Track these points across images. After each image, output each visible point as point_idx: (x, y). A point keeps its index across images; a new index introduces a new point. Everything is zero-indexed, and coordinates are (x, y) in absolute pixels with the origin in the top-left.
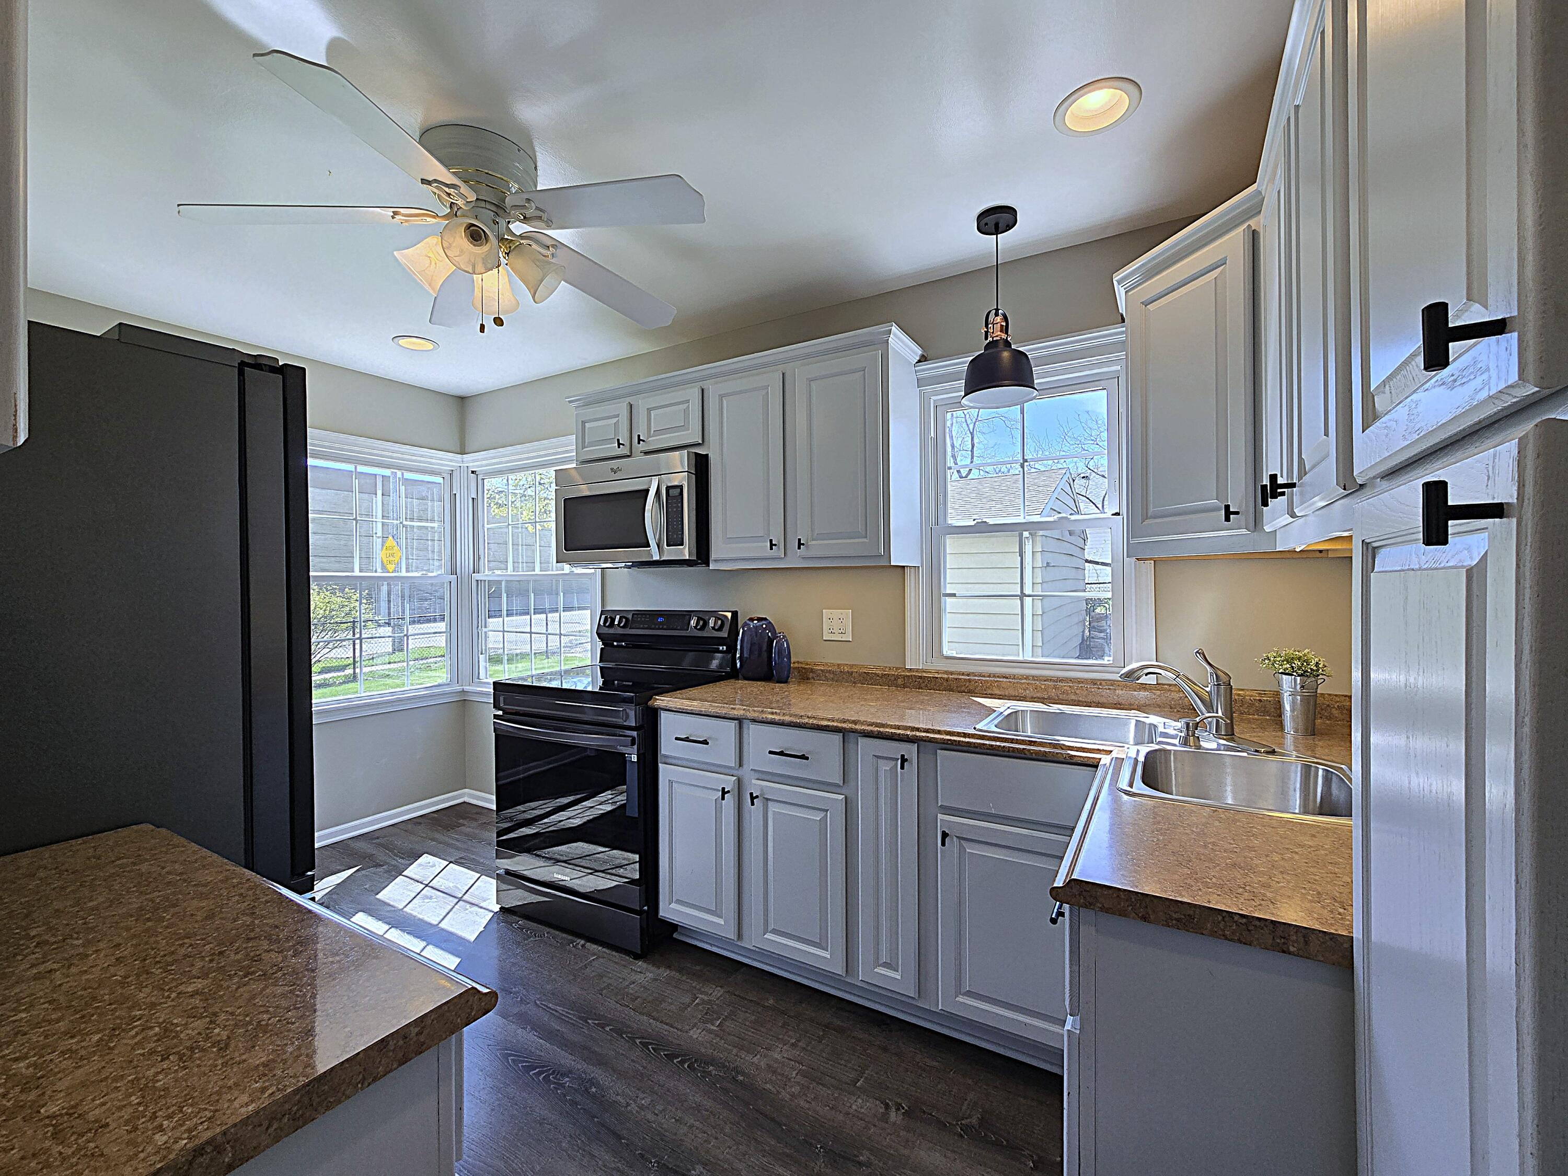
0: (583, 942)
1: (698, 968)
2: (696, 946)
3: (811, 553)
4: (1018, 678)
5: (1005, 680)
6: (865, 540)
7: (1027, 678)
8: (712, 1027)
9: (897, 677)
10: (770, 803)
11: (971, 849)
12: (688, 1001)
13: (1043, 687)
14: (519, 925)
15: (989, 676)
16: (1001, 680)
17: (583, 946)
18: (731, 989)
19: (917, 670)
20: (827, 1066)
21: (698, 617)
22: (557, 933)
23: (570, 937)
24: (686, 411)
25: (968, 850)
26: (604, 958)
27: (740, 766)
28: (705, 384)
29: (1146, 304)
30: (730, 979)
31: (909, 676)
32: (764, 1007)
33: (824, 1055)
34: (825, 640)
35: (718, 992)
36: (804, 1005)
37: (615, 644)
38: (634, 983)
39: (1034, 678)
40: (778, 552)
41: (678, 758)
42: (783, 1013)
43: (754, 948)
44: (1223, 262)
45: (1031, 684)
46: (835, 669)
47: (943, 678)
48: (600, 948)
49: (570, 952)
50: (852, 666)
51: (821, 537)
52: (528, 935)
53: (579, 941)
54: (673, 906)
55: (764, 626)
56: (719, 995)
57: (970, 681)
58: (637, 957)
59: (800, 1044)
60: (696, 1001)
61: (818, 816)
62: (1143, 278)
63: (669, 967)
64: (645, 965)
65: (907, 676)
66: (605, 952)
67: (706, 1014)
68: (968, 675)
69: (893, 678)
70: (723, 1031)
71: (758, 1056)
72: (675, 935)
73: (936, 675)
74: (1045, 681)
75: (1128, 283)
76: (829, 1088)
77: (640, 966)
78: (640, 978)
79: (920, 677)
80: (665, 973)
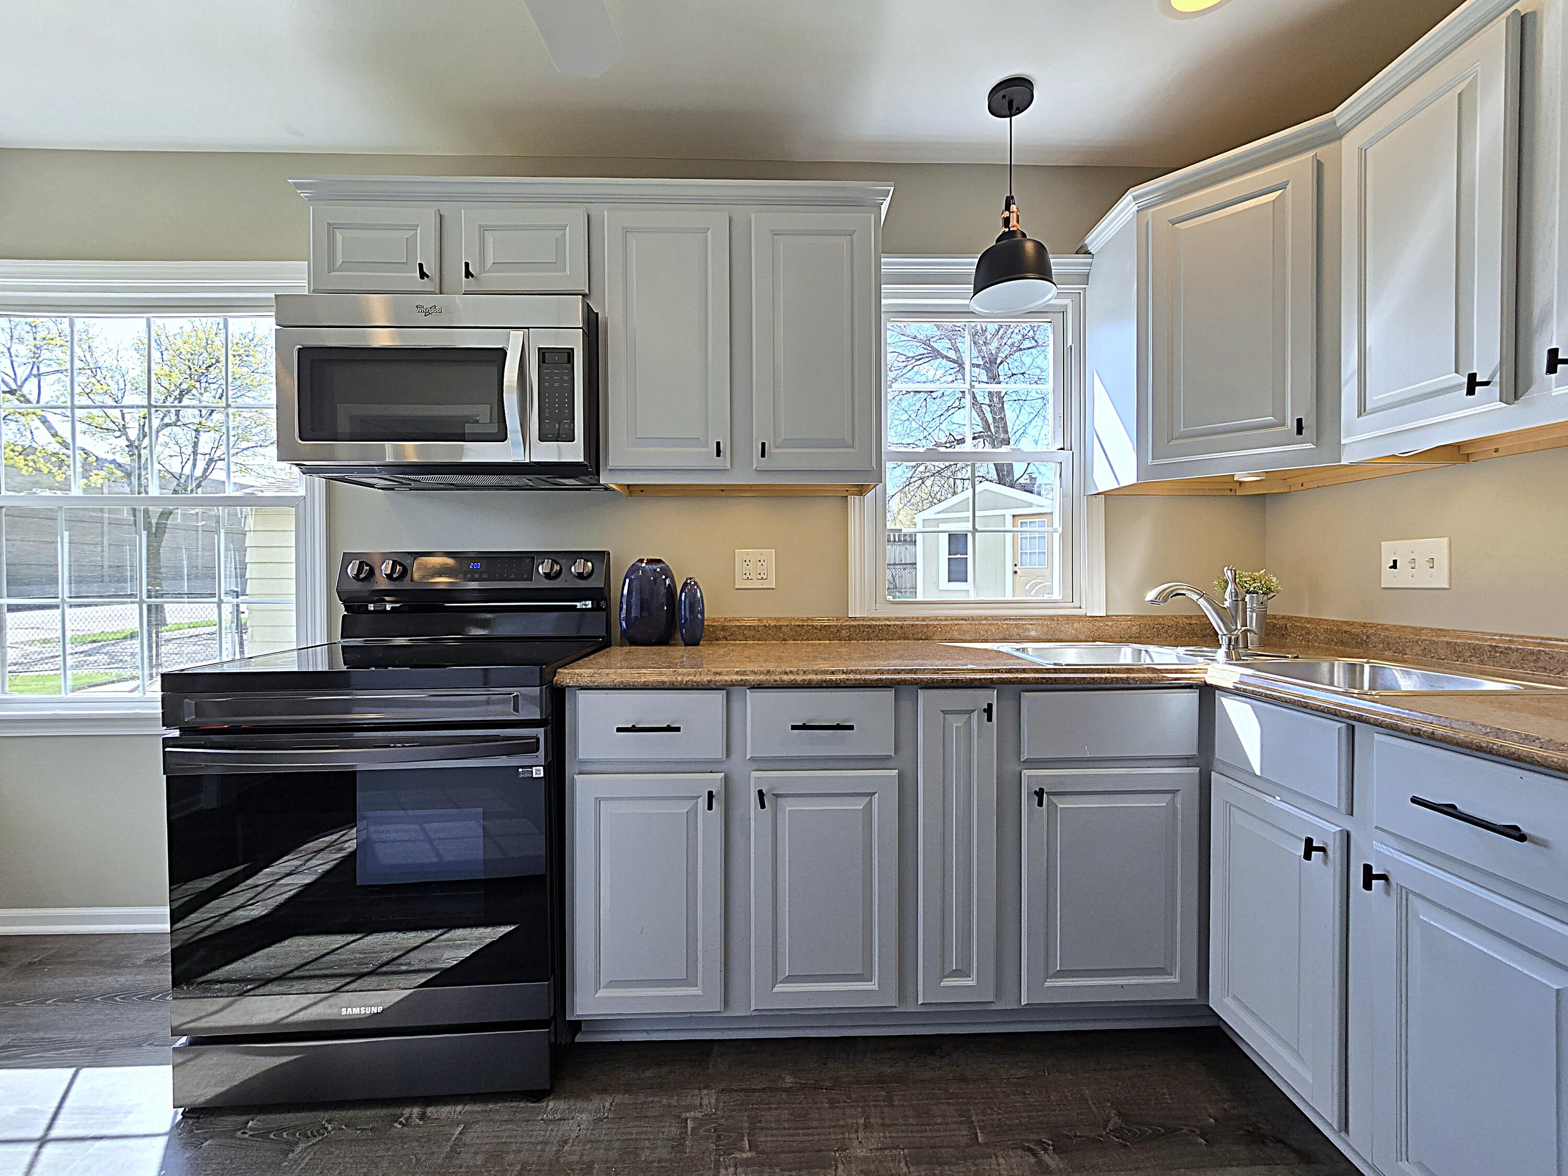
0: (416, 1111)
1: (649, 1073)
2: (621, 1043)
3: (774, 466)
4: (977, 619)
5: (964, 622)
6: (852, 450)
7: (986, 618)
8: (744, 1155)
9: (840, 629)
10: (780, 800)
11: (1062, 804)
12: (674, 1131)
13: (1005, 626)
14: (251, 1129)
15: (946, 620)
16: (960, 622)
17: (423, 1117)
18: (723, 1085)
19: (863, 619)
20: (925, 1134)
21: (553, 560)
22: (351, 1113)
23: (384, 1112)
24: (560, 242)
25: (1060, 806)
26: (478, 1122)
27: (727, 756)
28: (595, 209)
29: (1174, 222)
30: (710, 1071)
31: (855, 626)
32: (786, 1090)
33: (911, 1121)
34: (737, 589)
35: (709, 1099)
36: (831, 1066)
37: (371, 607)
38: (566, 1142)
39: (994, 618)
40: (724, 462)
41: (607, 762)
42: (816, 1087)
43: (756, 1013)
44: (1283, 186)
45: (993, 624)
46: (756, 623)
47: (897, 625)
48: (459, 1108)
49: (403, 1139)
50: (778, 619)
51: (788, 443)
52: (287, 1142)
53: (407, 1111)
54: (601, 993)
55: (658, 570)
56: (713, 1101)
57: (927, 626)
58: (537, 1096)
59: (873, 1121)
60: (689, 1126)
61: (859, 805)
62: (1163, 198)
63: (604, 1090)
64: (562, 1105)
65: (853, 626)
66: (473, 1112)
67: (719, 1137)
68: (924, 620)
69: (835, 630)
70: (763, 1152)
71: (841, 1167)
72: (579, 1038)
73: (888, 623)
74: (1005, 620)
75: (1144, 201)
76: (957, 1164)
77: (555, 1111)
78: (570, 1129)
79: (870, 626)
80: (604, 1104)
